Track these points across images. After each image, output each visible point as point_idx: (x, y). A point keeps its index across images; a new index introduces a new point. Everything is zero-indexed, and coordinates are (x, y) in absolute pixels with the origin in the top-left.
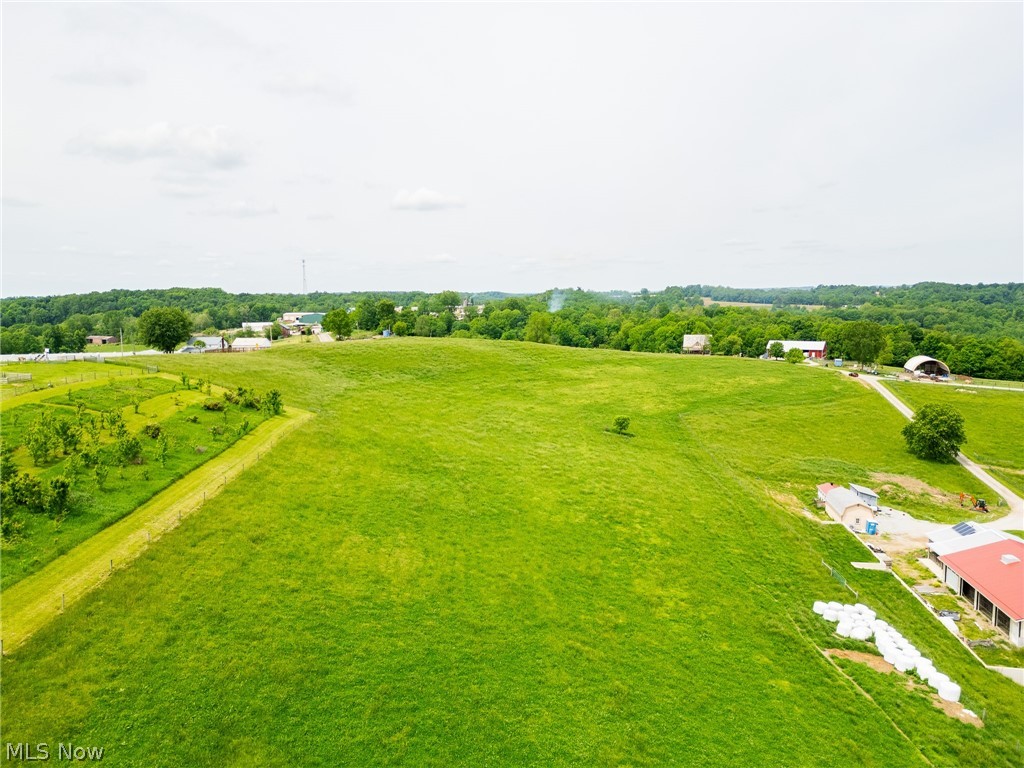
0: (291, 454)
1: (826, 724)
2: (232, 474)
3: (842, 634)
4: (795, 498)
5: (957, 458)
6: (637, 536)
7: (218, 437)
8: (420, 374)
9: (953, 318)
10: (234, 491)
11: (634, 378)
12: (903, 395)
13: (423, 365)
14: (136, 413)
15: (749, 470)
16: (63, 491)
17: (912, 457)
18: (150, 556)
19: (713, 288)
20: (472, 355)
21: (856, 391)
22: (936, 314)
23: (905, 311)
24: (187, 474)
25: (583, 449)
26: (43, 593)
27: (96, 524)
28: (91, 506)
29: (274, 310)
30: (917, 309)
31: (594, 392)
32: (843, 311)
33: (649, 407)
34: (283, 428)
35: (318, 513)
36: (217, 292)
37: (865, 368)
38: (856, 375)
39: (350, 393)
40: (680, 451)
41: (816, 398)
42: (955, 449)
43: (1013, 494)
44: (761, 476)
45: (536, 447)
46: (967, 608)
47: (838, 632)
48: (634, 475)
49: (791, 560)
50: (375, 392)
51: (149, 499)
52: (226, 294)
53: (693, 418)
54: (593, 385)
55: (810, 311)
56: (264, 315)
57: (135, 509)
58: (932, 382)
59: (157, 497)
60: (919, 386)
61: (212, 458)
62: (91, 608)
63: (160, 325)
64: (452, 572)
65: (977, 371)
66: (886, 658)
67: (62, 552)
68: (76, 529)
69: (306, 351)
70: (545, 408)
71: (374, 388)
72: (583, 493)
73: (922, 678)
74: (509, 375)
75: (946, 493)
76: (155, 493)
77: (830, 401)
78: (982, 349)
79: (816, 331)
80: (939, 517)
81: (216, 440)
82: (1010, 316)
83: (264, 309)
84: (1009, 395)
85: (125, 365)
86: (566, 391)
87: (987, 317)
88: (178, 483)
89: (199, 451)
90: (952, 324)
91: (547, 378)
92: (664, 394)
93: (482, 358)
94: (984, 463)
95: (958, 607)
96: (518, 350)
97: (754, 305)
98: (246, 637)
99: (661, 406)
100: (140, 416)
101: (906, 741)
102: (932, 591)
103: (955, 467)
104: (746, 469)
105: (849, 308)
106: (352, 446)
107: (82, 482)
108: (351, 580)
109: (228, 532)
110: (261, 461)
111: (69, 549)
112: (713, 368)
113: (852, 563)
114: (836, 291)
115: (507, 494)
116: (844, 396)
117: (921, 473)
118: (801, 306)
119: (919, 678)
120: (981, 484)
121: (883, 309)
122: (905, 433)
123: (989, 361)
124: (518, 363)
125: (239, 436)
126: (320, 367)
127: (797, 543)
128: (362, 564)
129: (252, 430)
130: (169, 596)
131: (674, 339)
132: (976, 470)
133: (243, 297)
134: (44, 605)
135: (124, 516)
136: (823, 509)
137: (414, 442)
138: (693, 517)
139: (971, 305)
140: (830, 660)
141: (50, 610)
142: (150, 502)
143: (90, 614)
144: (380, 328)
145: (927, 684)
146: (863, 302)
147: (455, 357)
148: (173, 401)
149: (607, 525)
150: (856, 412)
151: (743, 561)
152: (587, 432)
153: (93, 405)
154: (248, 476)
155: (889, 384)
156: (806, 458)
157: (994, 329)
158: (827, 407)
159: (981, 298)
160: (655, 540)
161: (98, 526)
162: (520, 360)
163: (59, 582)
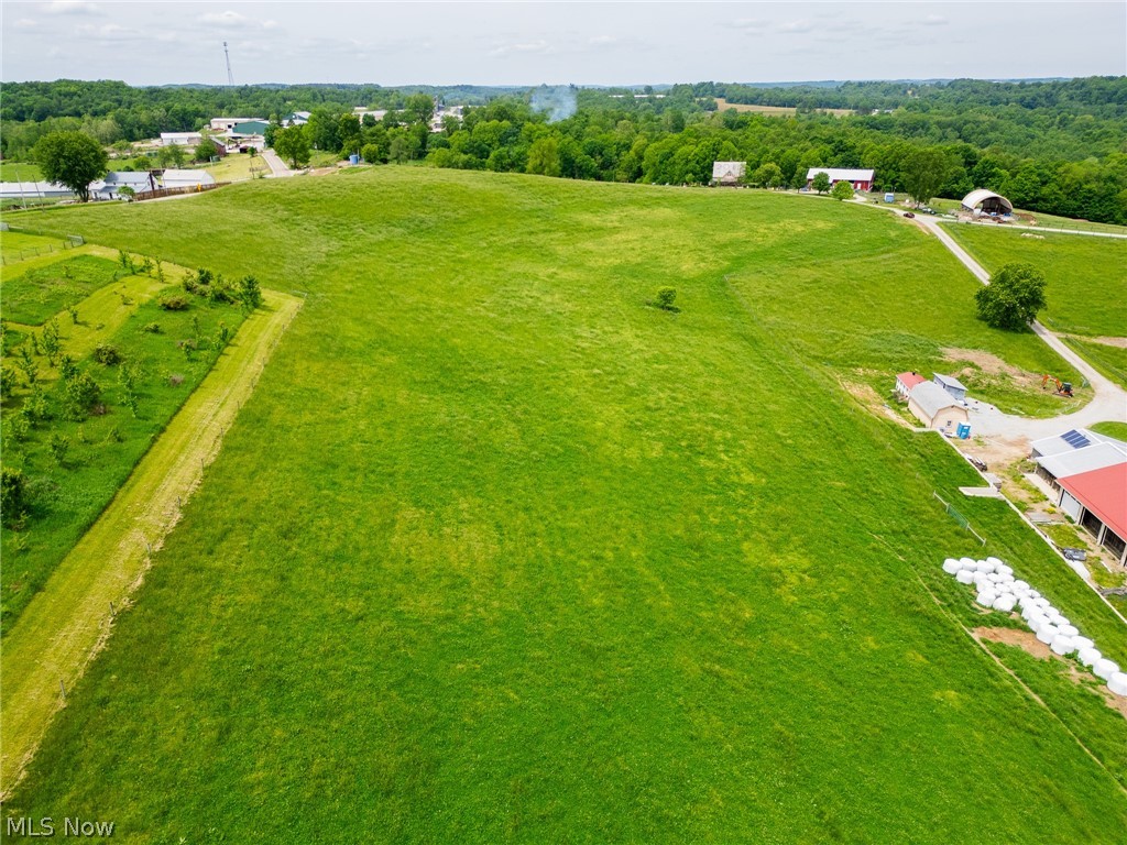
0: (291, 373)
1: (1011, 754)
2: (227, 415)
3: (984, 604)
4: (870, 389)
5: (1032, 327)
6: (727, 471)
7: (194, 354)
8: (412, 226)
9: (994, 128)
10: (238, 448)
11: (664, 224)
12: (966, 243)
13: (412, 212)
14: (76, 323)
15: (816, 354)
16: (16, 489)
17: (984, 325)
18: (156, 580)
19: (727, 85)
20: (470, 196)
21: (915, 238)
22: (977, 123)
23: (943, 119)
24: (168, 423)
25: (628, 334)
26: (29, 668)
27: (72, 529)
28: (56, 499)
29: (197, 114)
30: (955, 117)
31: (622, 246)
32: (875, 119)
33: (688, 267)
34: (270, 331)
35: (352, 474)
36: (119, 86)
37: (922, 206)
38: (912, 216)
39: (337, 261)
40: (735, 331)
41: (872, 247)
42: (1033, 316)
43: (1096, 373)
44: (830, 361)
45: (576, 337)
46: (1088, 541)
47: (978, 600)
48: (697, 375)
49: (900, 493)
50: (364, 258)
51: (130, 474)
52: (130, 89)
53: (740, 280)
54: (619, 237)
55: (838, 117)
56: (185, 123)
57: (116, 493)
58: (995, 224)
59: (140, 468)
60: (983, 229)
61: (193, 391)
62: (101, 693)
63: (64, 157)
64: (537, 557)
65: (1032, 202)
66: (1039, 636)
67: (37, 587)
68: (45, 540)
69: (264, 195)
70: (570, 273)
71: (358, 251)
72: (648, 408)
73: (1085, 664)
74: (519, 224)
75: (1024, 371)
76: (137, 463)
77: (887, 252)
78: (1039, 175)
79: (860, 154)
80: (1027, 408)
81: (191, 360)
82: (1052, 124)
83: (185, 112)
84: (1079, 240)
85: (37, 234)
86: (590, 245)
87: (1027, 125)
88: (161, 440)
89: (174, 381)
90: (992, 135)
91: (565, 228)
92: (702, 247)
93: (484, 200)
94: (1059, 330)
95: (1080, 541)
96: (524, 187)
97: (774, 109)
98: (322, 715)
99: (702, 265)
100: (82, 327)
101: (1100, 769)
102: (1047, 519)
103: (1030, 337)
104: (812, 353)
105: (881, 113)
106: (361, 354)
107: (33, 455)
108: (422, 588)
109: (250, 524)
110: (259, 392)
111: (45, 579)
112: (752, 208)
113: (961, 489)
114: (865, 90)
115: (565, 420)
116: (901, 245)
117: (997, 347)
118: (829, 111)
119: (1081, 664)
120: (1059, 358)
121: (919, 116)
122: (978, 297)
123: (1045, 190)
124: (528, 207)
125: (220, 351)
126: (287, 220)
127: (899, 465)
128: (428, 558)
129: (232, 337)
130: (201, 650)
131: (697, 163)
132: (1052, 339)
133: (154, 94)
134: (36, 692)
135: (105, 508)
136: (906, 405)
137: (432, 339)
138: (778, 436)
139: (1013, 111)
140: (982, 645)
141: (46, 701)
142: (133, 478)
143: (104, 702)
144: (345, 151)
145: (1091, 672)
146: (895, 105)
147: (450, 201)
148: (118, 299)
149: (689, 458)
150: (918, 266)
151: (849, 499)
152: (625, 306)
153: (15, 316)
154: (249, 418)
155: (950, 228)
156: (873, 332)
157: (1036, 140)
158: (885, 260)
159: (1022, 101)
160: (749, 478)
161: (75, 534)
162: (530, 203)
163: (46, 645)
